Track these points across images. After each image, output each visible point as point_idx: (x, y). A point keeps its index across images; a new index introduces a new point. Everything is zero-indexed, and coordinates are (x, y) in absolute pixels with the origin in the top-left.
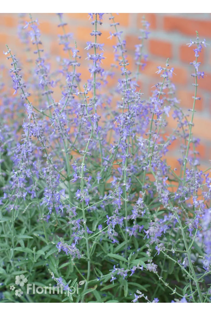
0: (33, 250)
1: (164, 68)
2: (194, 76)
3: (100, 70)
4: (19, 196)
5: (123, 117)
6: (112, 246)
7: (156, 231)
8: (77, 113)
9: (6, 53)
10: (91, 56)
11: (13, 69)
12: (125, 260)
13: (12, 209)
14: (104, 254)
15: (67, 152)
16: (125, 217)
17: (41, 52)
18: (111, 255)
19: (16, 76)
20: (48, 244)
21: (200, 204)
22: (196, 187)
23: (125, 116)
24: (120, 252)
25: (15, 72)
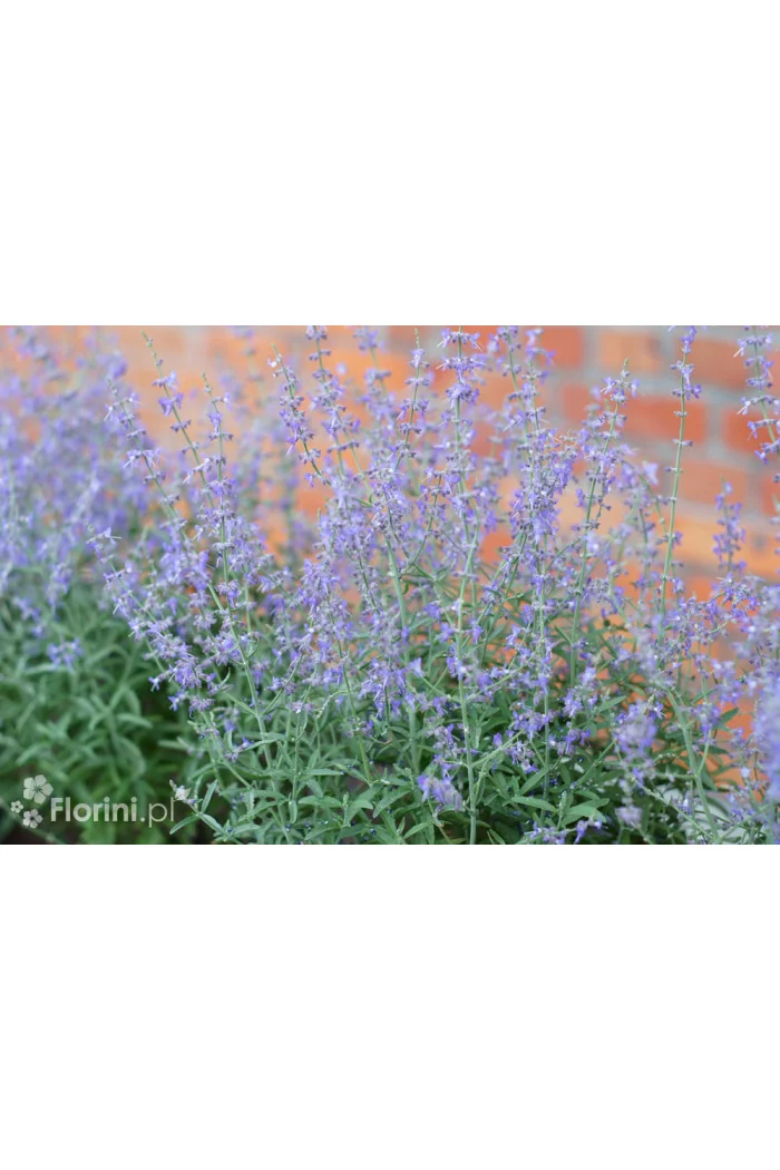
0: (342, 801)
1: (619, 382)
2: (679, 395)
3: (470, 392)
4: (317, 681)
5: (532, 492)
6: (515, 780)
7: (641, 733)
8: (426, 490)
9: (274, 364)
10: (451, 361)
11: (286, 398)
12: (550, 808)
13: (299, 711)
14: (500, 799)
15: (400, 578)
16: (543, 713)
17: (323, 356)
18: (518, 799)
19: (292, 413)
20: (371, 785)
21: (726, 671)
22: (702, 634)
23: (537, 490)
24: (536, 792)
25: (292, 406)
